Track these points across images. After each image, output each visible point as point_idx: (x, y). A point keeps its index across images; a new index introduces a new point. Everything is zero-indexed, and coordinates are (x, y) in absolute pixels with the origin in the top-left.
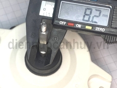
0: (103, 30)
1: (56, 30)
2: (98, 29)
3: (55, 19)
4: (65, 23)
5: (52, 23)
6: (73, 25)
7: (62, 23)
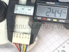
0: (64, 21)
1: (36, 23)
2: (60, 21)
3: (35, 16)
4: (41, 18)
5: (33, 19)
6: (45, 19)
7: (39, 18)
